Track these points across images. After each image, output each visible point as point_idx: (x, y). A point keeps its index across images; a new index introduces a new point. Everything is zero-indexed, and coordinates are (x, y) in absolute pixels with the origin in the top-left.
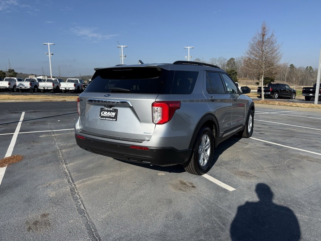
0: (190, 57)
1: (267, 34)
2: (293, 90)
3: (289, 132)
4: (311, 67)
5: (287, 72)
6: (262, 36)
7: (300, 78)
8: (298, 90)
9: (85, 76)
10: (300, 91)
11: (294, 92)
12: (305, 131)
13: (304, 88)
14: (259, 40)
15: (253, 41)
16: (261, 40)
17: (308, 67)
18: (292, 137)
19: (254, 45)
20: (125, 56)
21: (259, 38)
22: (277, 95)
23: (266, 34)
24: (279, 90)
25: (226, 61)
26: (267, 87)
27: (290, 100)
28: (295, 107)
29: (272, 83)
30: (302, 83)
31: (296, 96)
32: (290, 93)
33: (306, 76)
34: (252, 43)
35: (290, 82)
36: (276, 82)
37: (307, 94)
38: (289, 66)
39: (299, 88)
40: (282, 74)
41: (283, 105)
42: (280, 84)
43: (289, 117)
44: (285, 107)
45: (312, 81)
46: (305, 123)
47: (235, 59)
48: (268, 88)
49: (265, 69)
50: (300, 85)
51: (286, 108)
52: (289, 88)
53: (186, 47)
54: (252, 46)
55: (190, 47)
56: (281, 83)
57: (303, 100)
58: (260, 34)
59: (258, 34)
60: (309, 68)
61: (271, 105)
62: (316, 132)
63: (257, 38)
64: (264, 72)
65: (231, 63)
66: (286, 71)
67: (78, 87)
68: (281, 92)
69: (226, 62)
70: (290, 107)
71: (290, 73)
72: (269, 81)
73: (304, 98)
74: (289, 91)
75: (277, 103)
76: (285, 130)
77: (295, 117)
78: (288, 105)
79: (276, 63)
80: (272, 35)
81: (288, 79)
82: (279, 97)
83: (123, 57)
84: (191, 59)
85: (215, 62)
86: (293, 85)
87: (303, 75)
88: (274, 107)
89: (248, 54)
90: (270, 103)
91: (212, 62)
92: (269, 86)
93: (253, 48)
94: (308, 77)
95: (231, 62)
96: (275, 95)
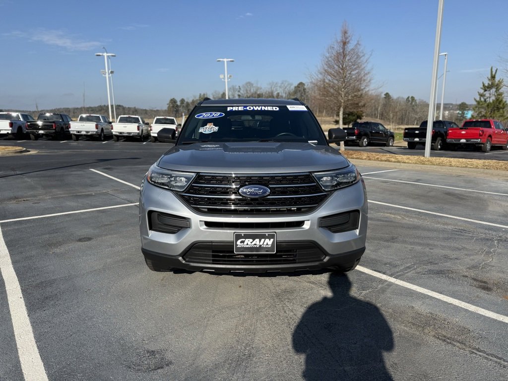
0: (229, 76)
1: (350, 42)
2: (391, 133)
3: (386, 223)
4: (413, 98)
5: (380, 105)
6: (342, 44)
7: (398, 114)
8: (397, 131)
9: (60, 109)
10: (400, 134)
11: (392, 136)
12: (416, 221)
13: (406, 129)
14: (339, 51)
15: (328, 53)
16: (341, 51)
17: (409, 97)
18: (393, 239)
19: (330, 59)
20: (112, 72)
21: (338, 48)
22: (365, 140)
23: (348, 42)
24: (369, 133)
25: (293, 87)
26: (350, 128)
27: (385, 148)
28: (394, 162)
29: (359, 121)
30: (401, 121)
31: (395, 142)
32: (385, 137)
33: (407, 111)
34: (328, 55)
35: (386, 120)
36: (365, 120)
37: (411, 138)
38: (383, 96)
39: (398, 129)
40: (374, 108)
41: (375, 160)
42: (370, 123)
43: (385, 184)
44: (378, 162)
45: (416, 118)
46: (415, 198)
47: (306, 85)
48: (352, 129)
49: (344, 96)
50: (399, 124)
51: (380, 165)
52: (384, 129)
53: (221, 60)
54: (327, 60)
55: (228, 60)
56: (373, 121)
57: (405, 148)
58: (339, 41)
59: (337, 41)
60: (410, 99)
61: (354, 160)
62: (439, 223)
63: (335, 47)
64: (344, 102)
65: (300, 91)
66: (379, 103)
67: (20, 128)
68: (372, 136)
69: (292, 89)
70: (387, 163)
71: (385, 105)
72: (354, 118)
73: (406, 144)
74: (385, 134)
75: (365, 155)
76: (378, 220)
77: (395, 183)
78: (384, 158)
79: (364, 89)
80: (358, 44)
81: (382, 115)
82: (369, 144)
83: (107, 74)
84: (229, 80)
85: (276, 89)
86: (389, 125)
87: (402, 109)
88: (360, 162)
89: (321, 74)
90: (354, 156)
91: (271, 88)
92: (354, 125)
93: (329, 64)
94: (409, 113)
95: (300, 89)
96: (363, 140)
